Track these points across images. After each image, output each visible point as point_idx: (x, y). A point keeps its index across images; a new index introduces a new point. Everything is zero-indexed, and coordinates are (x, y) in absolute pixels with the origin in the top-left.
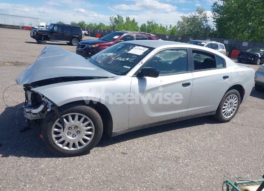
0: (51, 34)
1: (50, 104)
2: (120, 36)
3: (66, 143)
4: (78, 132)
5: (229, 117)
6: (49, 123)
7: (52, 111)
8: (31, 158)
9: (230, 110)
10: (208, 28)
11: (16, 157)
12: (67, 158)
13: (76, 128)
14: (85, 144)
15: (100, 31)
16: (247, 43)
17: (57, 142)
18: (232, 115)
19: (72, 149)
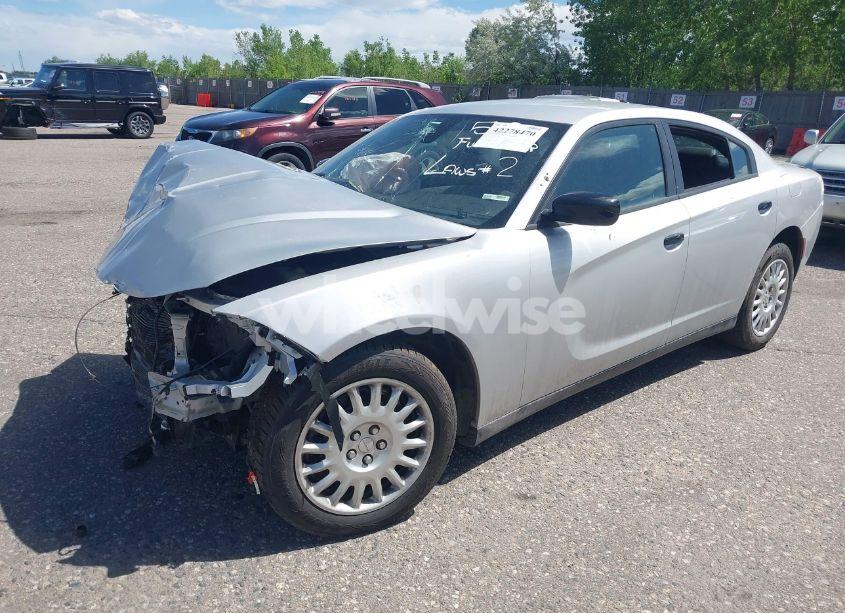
0: (50, 103)
1: (290, 356)
2: (324, 95)
3: (342, 490)
4: (382, 445)
5: (767, 330)
6: (287, 428)
7: (299, 380)
8: (223, 564)
9: (769, 308)
10: (564, 56)
11: (165, 569)
12: (349, 543)
13: (375, 431)
14: (403, 483)
15: (208, 81)
16: (684, 96)
17: (315, 493)
18: (772, 323)
19: (365, 507)
